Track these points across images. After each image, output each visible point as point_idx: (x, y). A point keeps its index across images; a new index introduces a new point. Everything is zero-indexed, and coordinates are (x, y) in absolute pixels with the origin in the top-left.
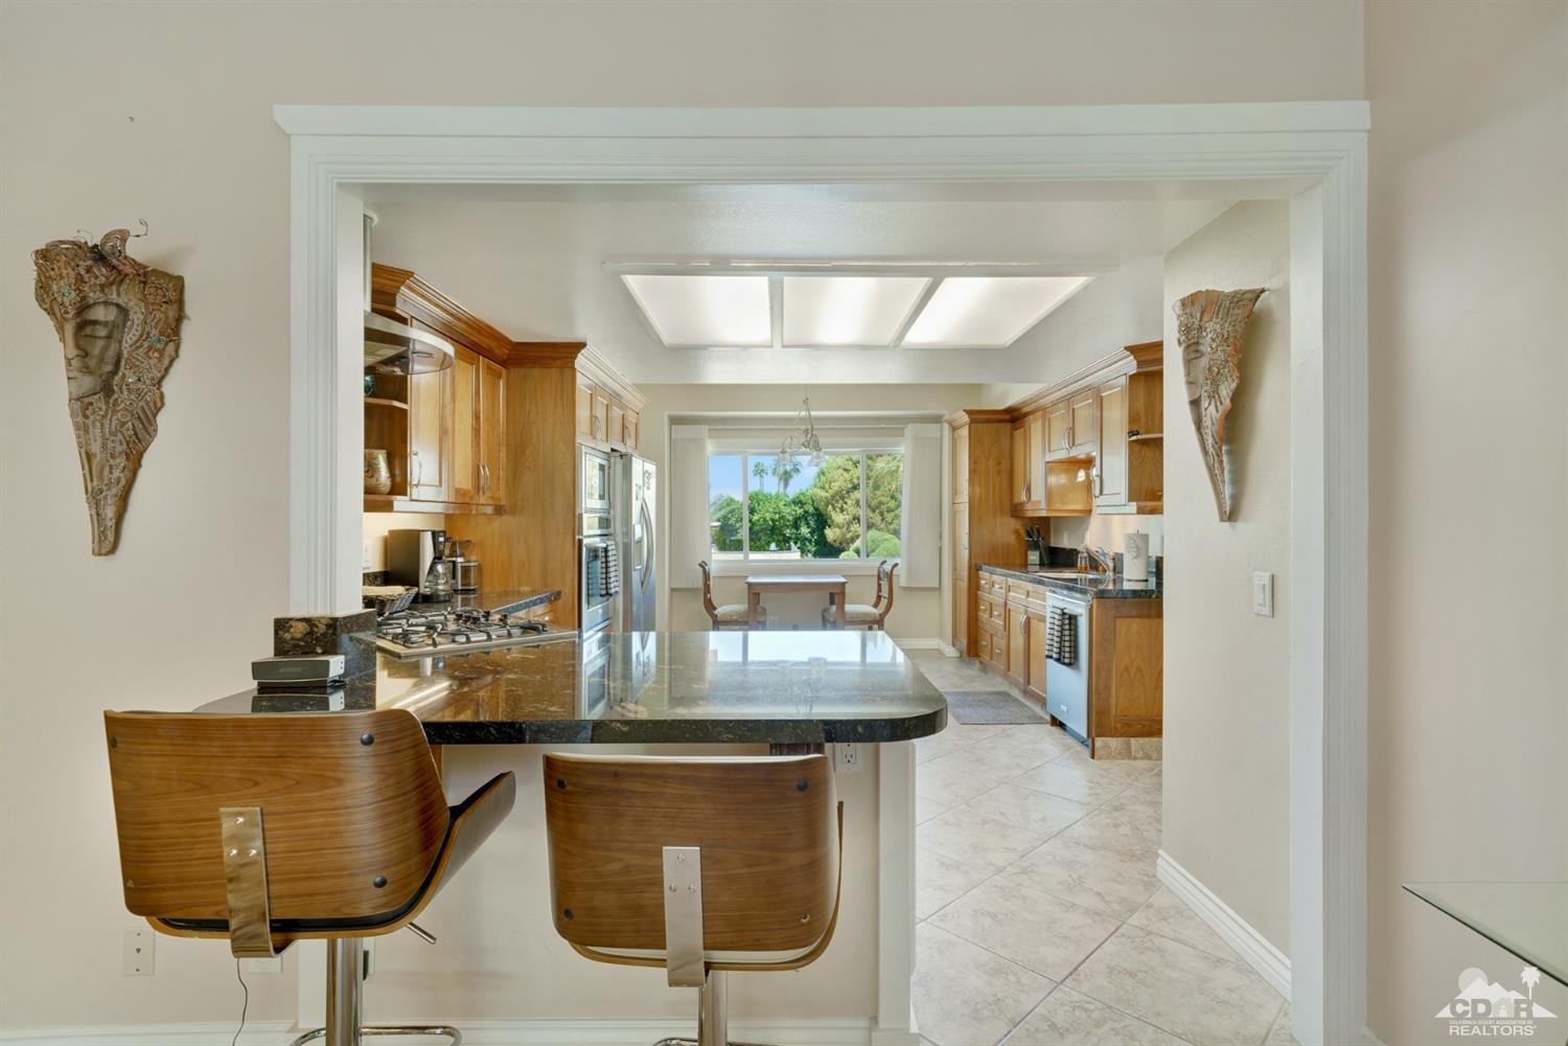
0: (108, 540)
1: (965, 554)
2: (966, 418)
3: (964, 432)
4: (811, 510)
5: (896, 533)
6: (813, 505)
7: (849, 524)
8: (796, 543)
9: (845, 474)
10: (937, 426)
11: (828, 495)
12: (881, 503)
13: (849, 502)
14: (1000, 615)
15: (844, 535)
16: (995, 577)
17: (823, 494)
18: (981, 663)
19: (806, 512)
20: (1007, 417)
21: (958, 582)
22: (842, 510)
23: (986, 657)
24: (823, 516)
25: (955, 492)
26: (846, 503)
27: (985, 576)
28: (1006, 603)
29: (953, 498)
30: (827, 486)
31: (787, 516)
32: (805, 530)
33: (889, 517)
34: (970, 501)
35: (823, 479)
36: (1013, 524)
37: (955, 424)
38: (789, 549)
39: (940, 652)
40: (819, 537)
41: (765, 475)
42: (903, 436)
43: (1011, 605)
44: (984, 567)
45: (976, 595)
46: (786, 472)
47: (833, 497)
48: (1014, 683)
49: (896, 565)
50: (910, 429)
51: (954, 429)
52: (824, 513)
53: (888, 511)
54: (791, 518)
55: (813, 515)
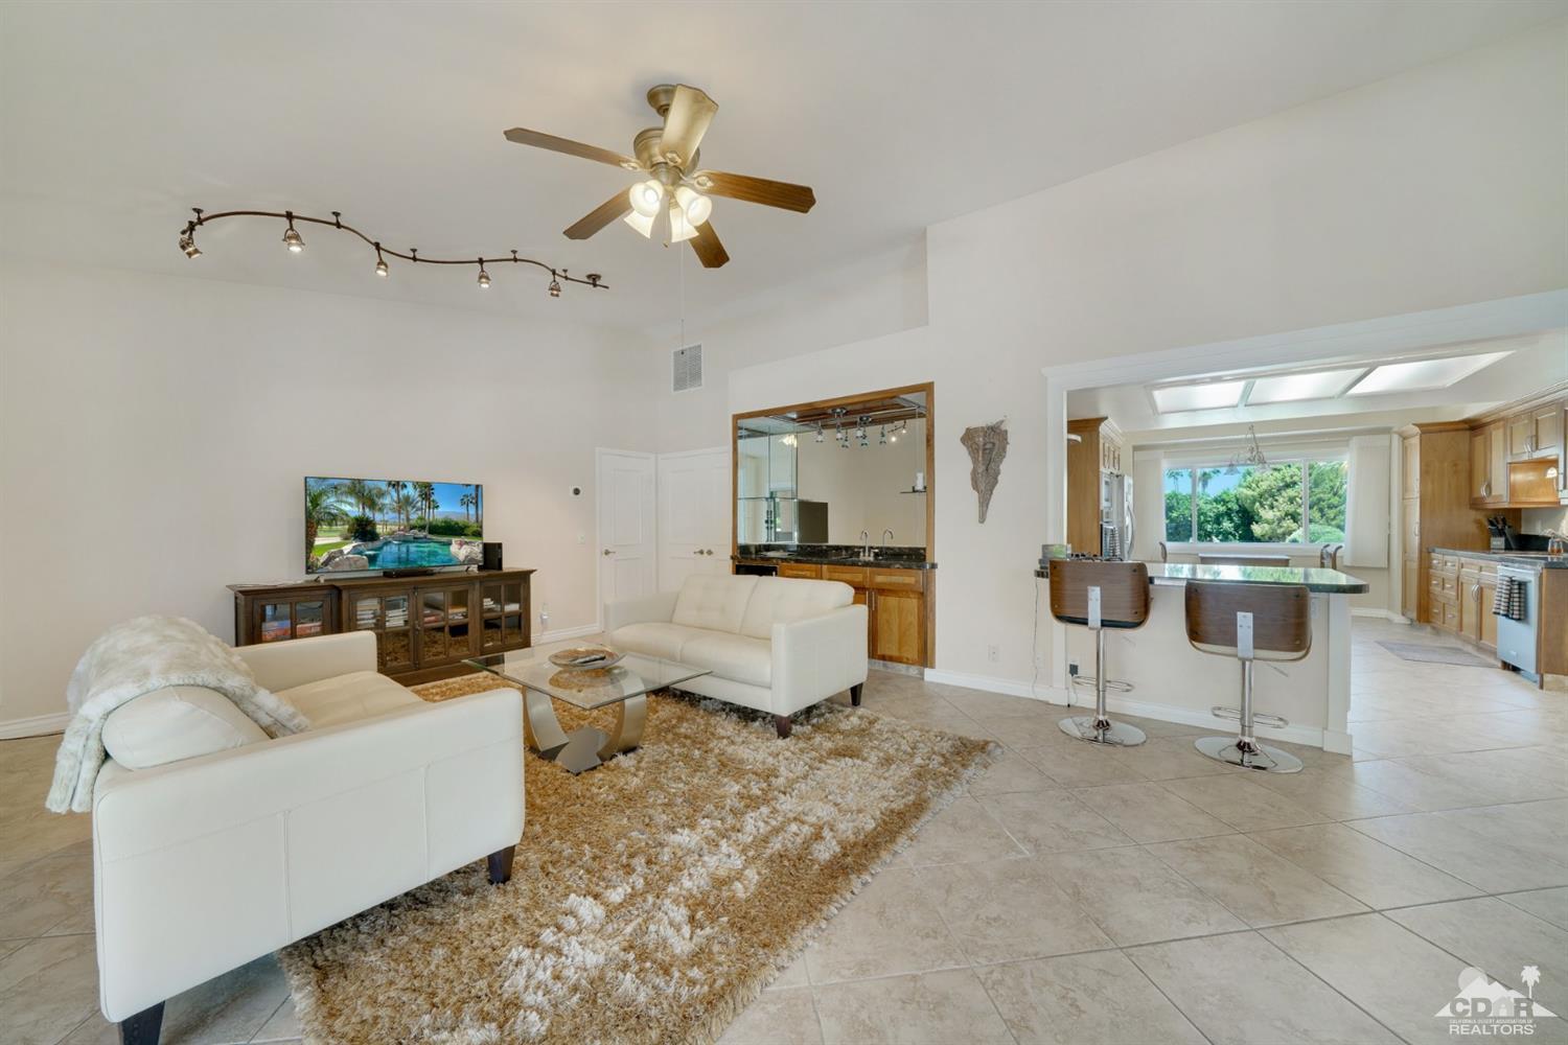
0: (982, 519)
1: (1416, 540)
2: (1417, 430)
3: (1416, 441)
4: (1236, 507)
5: (1341, 527)
6: (1237, 503)
7: (1280, 520)
8: (1217, 536)
9: (1276, 474)
10: (1387, 437)
11: (1255, 494)
12: (1320, 500)
13: (1281, 500)
14: (1452, 587)
15: (1274, 530)
16: (1447, 558)
17: (1250, 493)
18: (1434, 628)
19: (1229, 509)
20: (1467, 426)
21: (1408, 563)
22: (1272, 507)
23: (1439, 623)
24: (1248, 513)
25: (1405, 488)
26: (1276, 500)
27: (1437, 558)
28: (1458, 578)
29: (1403, 495)
30: (1254, 485)
31: (1209, 514)
32: (1227, 525)
33: (1331, 513)
34: (1421, 497)
35: (1249, 479)
36: (1473, 515)
37: (1405, 435)
38: (1211, 540)
39: (1389, 621)
40: (1244, 531)
41: (1179, 477)
42: (1347, 446)
43: (1463, 579)
44: (1437, 550)
45: (1428, 573)
46: (1205, 474)
47: (1261, 496)
48: (1467, 641)
49: (1341, 547)
50: (1355, 440)
51: (1404, 438)
52: (1249, 510)
53: (1330, 507)
54: (1212, 514)
55: (1237, 512)
